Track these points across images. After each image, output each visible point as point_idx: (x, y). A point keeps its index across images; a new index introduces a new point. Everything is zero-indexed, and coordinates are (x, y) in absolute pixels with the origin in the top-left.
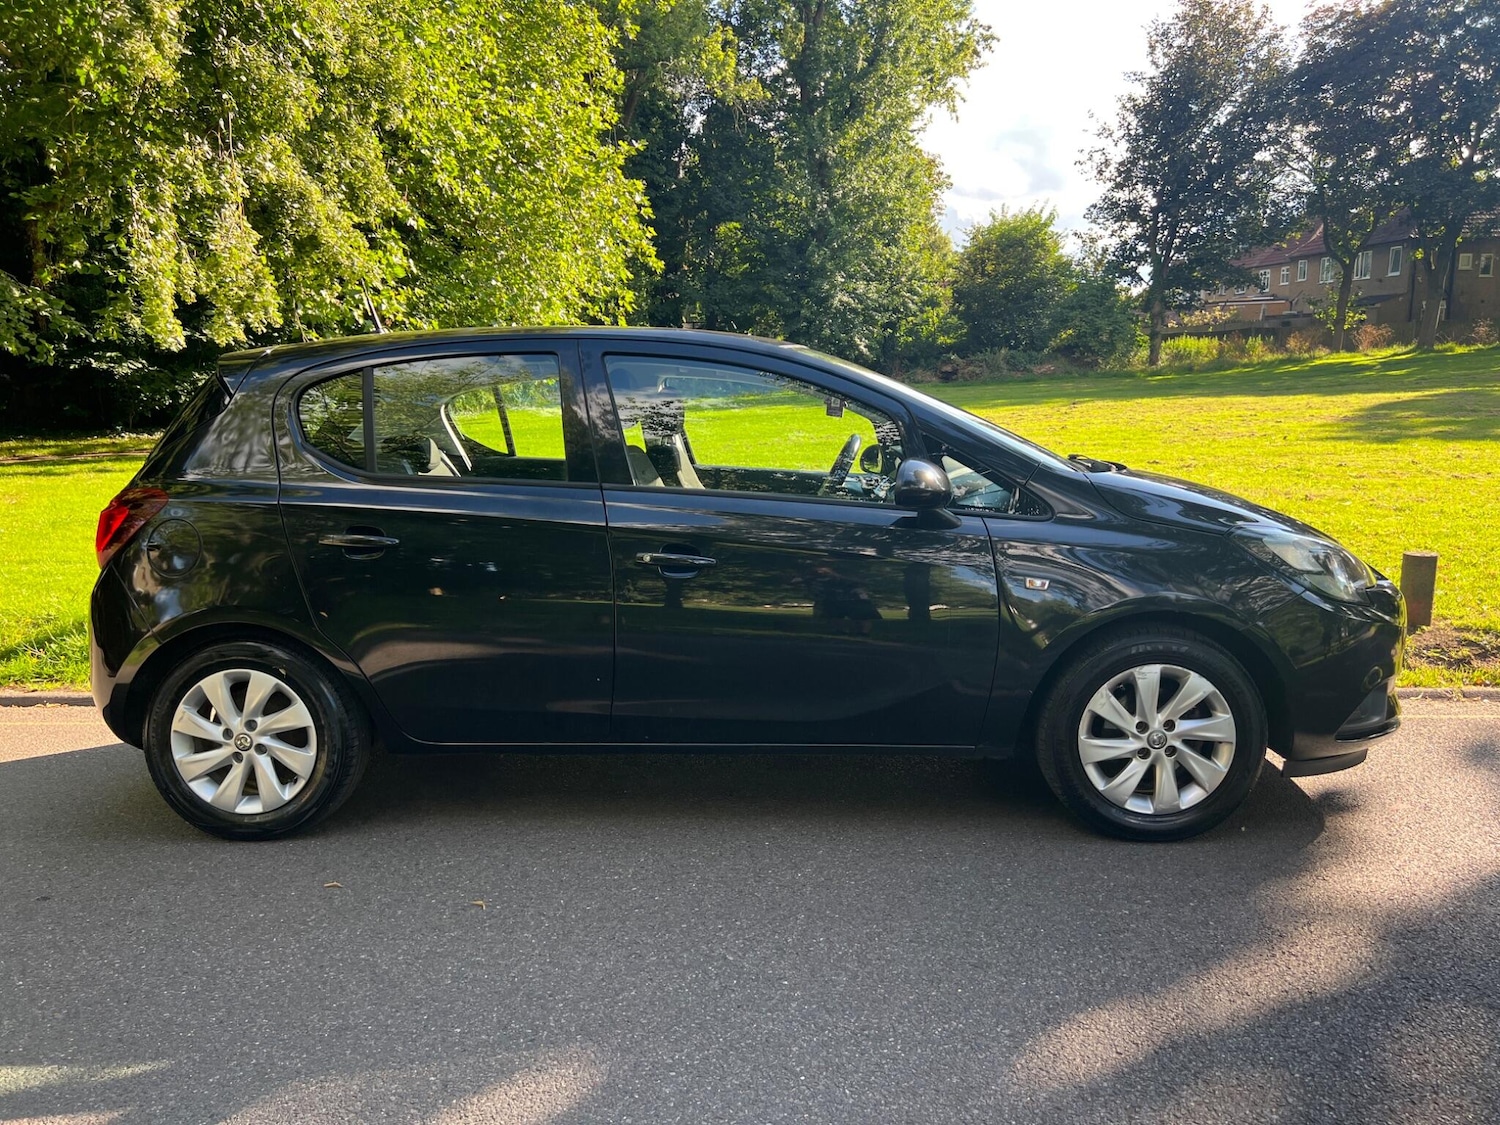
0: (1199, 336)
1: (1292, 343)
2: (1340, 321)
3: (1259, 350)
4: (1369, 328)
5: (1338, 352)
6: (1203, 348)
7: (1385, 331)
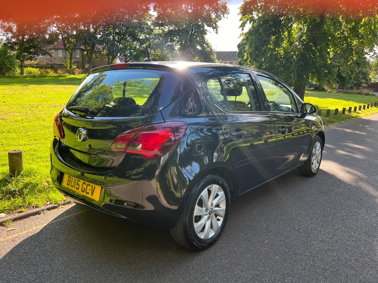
0: (32, 67)
1: (59, 71)
2: (70, 67)
3: (51, 73)
4: (77, 69)
5: (71, 75)
6: (35, 71)
7: (81, 70)
